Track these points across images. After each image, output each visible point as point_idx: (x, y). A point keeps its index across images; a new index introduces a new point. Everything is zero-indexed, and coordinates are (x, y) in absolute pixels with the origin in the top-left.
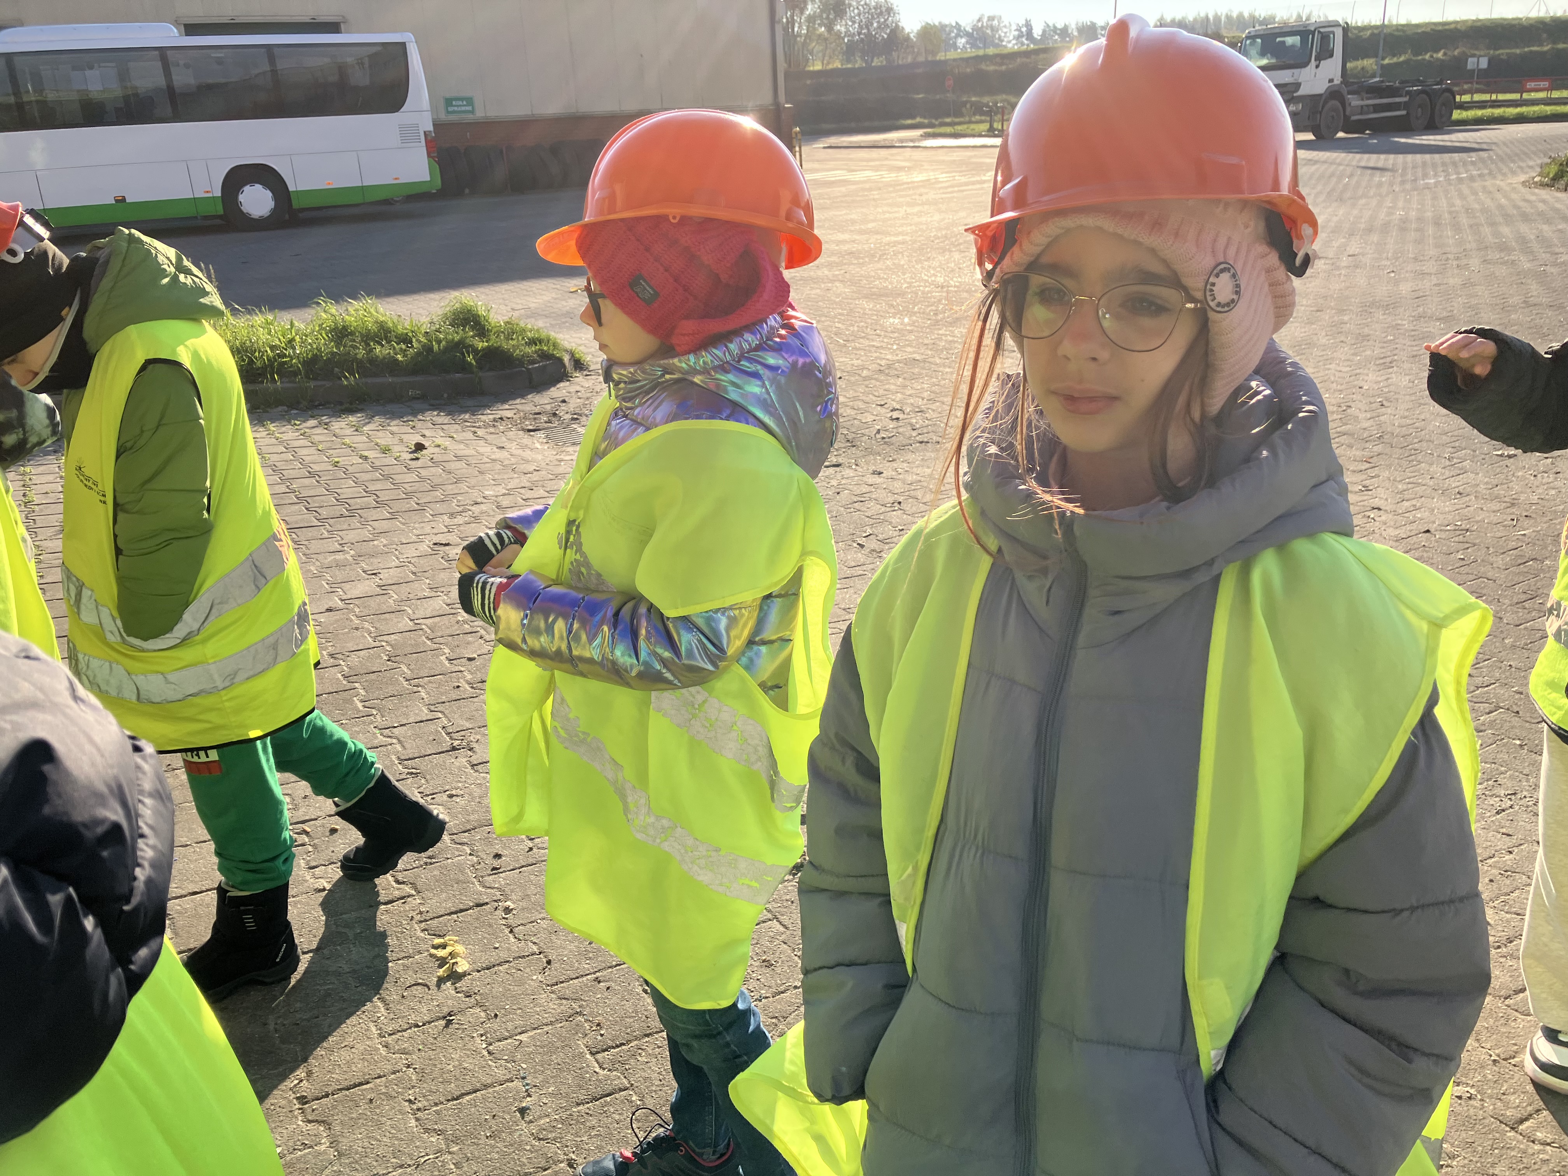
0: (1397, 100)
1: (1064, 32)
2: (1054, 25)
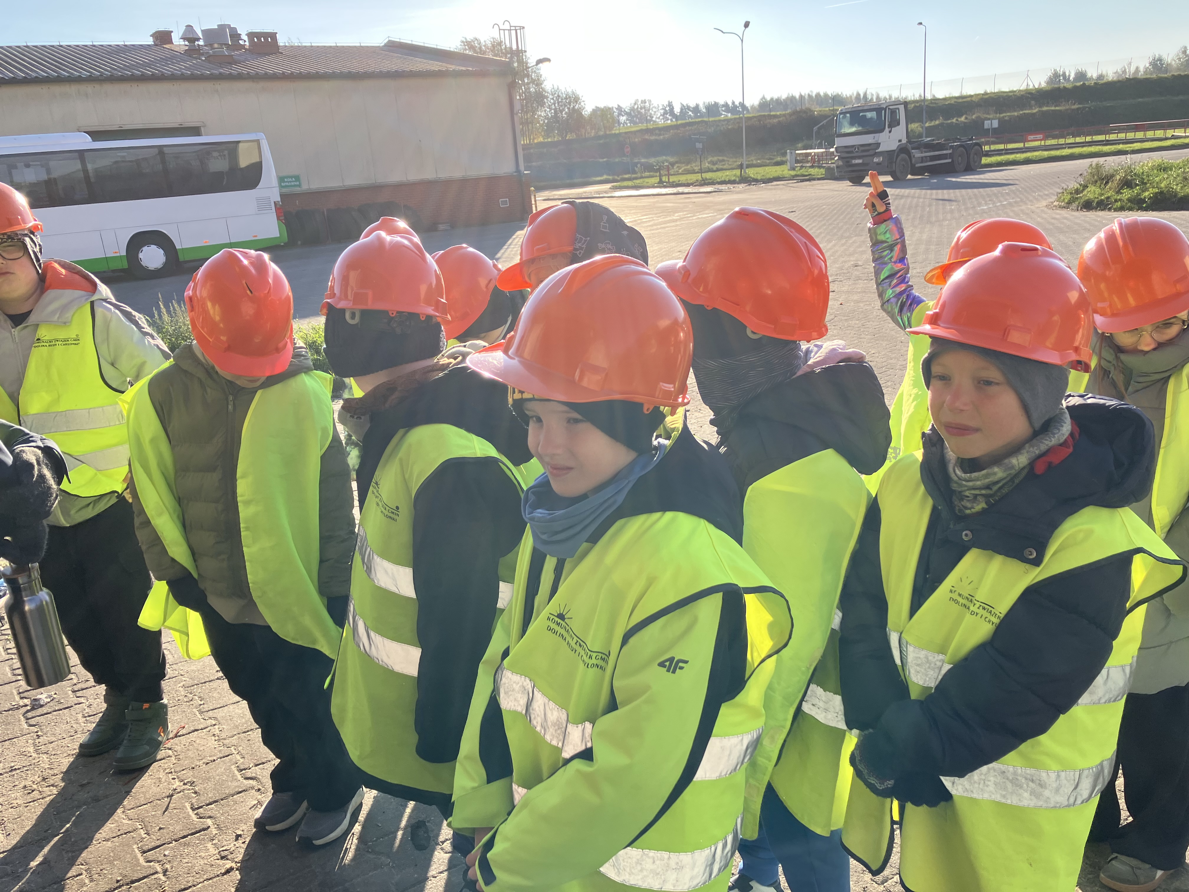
0: (945, 152)
1: (696, 109)
2: (687, 105)
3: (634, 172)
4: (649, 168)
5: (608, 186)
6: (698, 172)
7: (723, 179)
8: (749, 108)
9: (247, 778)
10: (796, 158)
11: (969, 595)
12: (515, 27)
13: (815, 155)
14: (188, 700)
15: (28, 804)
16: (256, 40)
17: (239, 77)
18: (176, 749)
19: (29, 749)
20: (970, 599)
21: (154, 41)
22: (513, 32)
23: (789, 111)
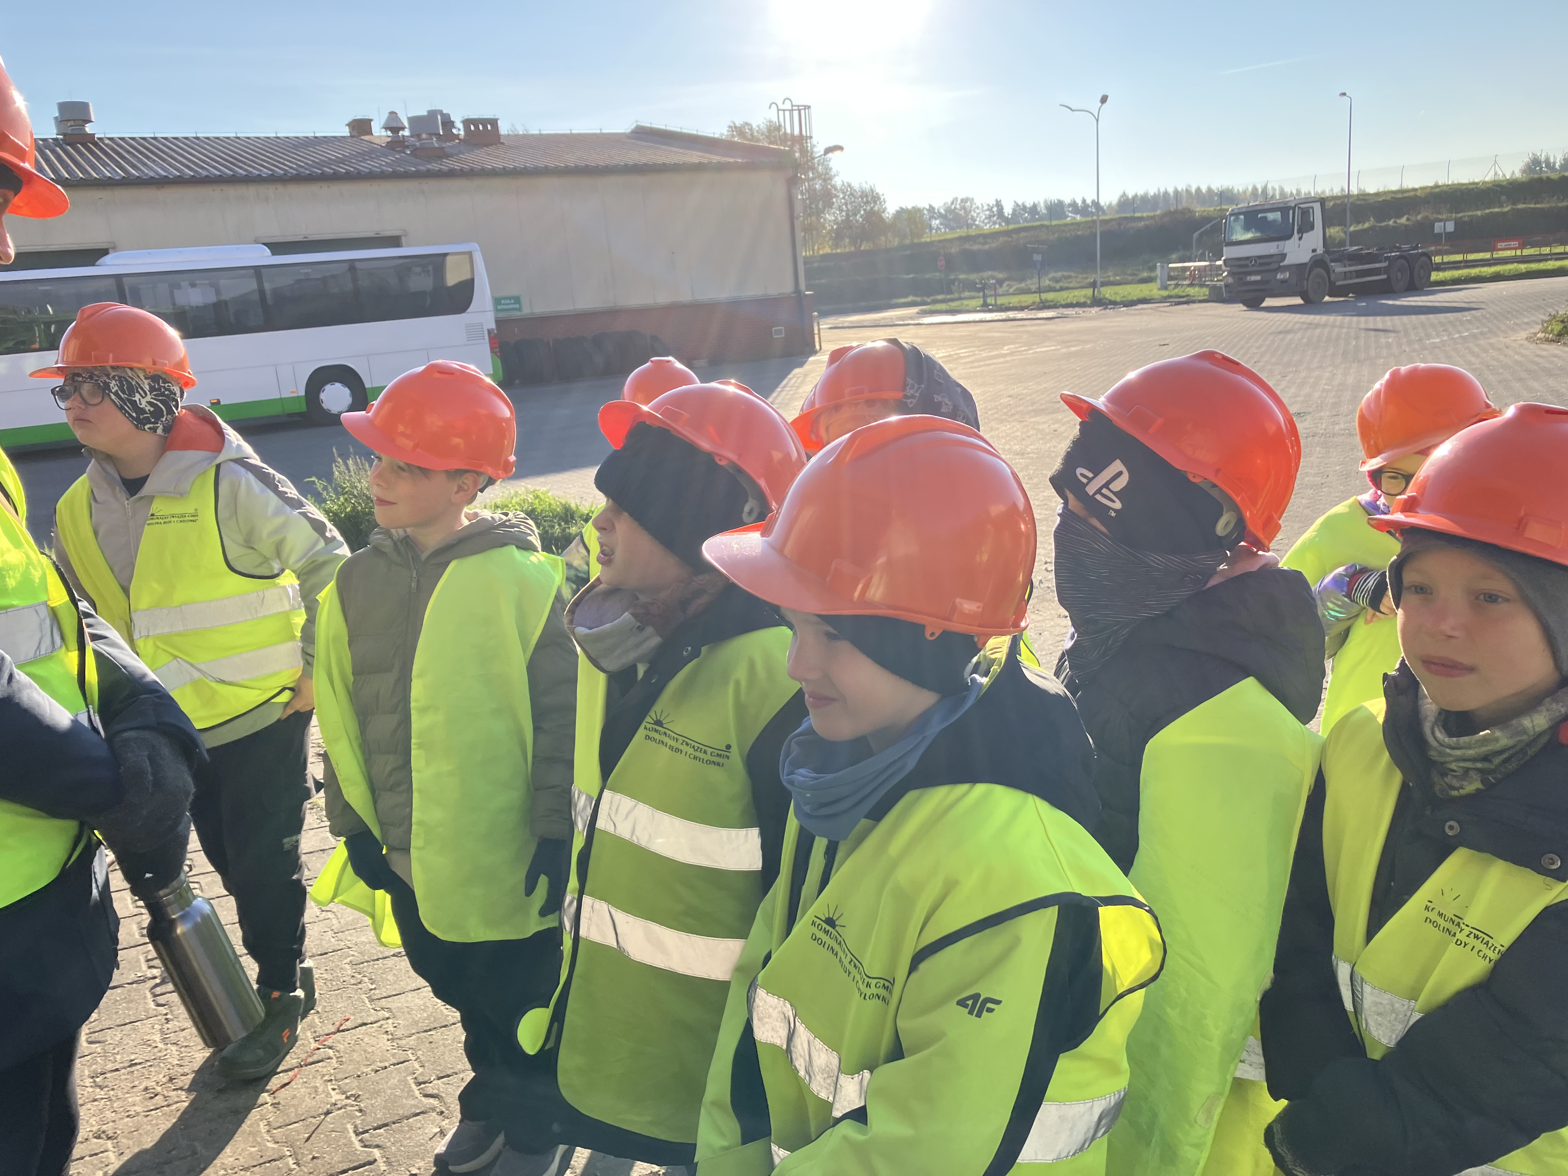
0: (1377, 265)
1: (1034, 209)
2: (1023, 204)
3: (950, 292)
4: (971, 286)
5: (914, 310)
6: (1035, 292)
7: (1069, 301)
8: (1105, 208)
9: (426, 1096)
10: (1169, 273)
11: (1455, 915)
12: (798, 106)
13: (1194, 270)
14: (355, 982)
15: (148, 1113)
16: (472, 128)
17: (451, 174)
18: (338, 1049)
19: (154, 1037)
20: (1457, 921)
21: (350, 133)
22: (796, 113)
23: (1158, 212)
